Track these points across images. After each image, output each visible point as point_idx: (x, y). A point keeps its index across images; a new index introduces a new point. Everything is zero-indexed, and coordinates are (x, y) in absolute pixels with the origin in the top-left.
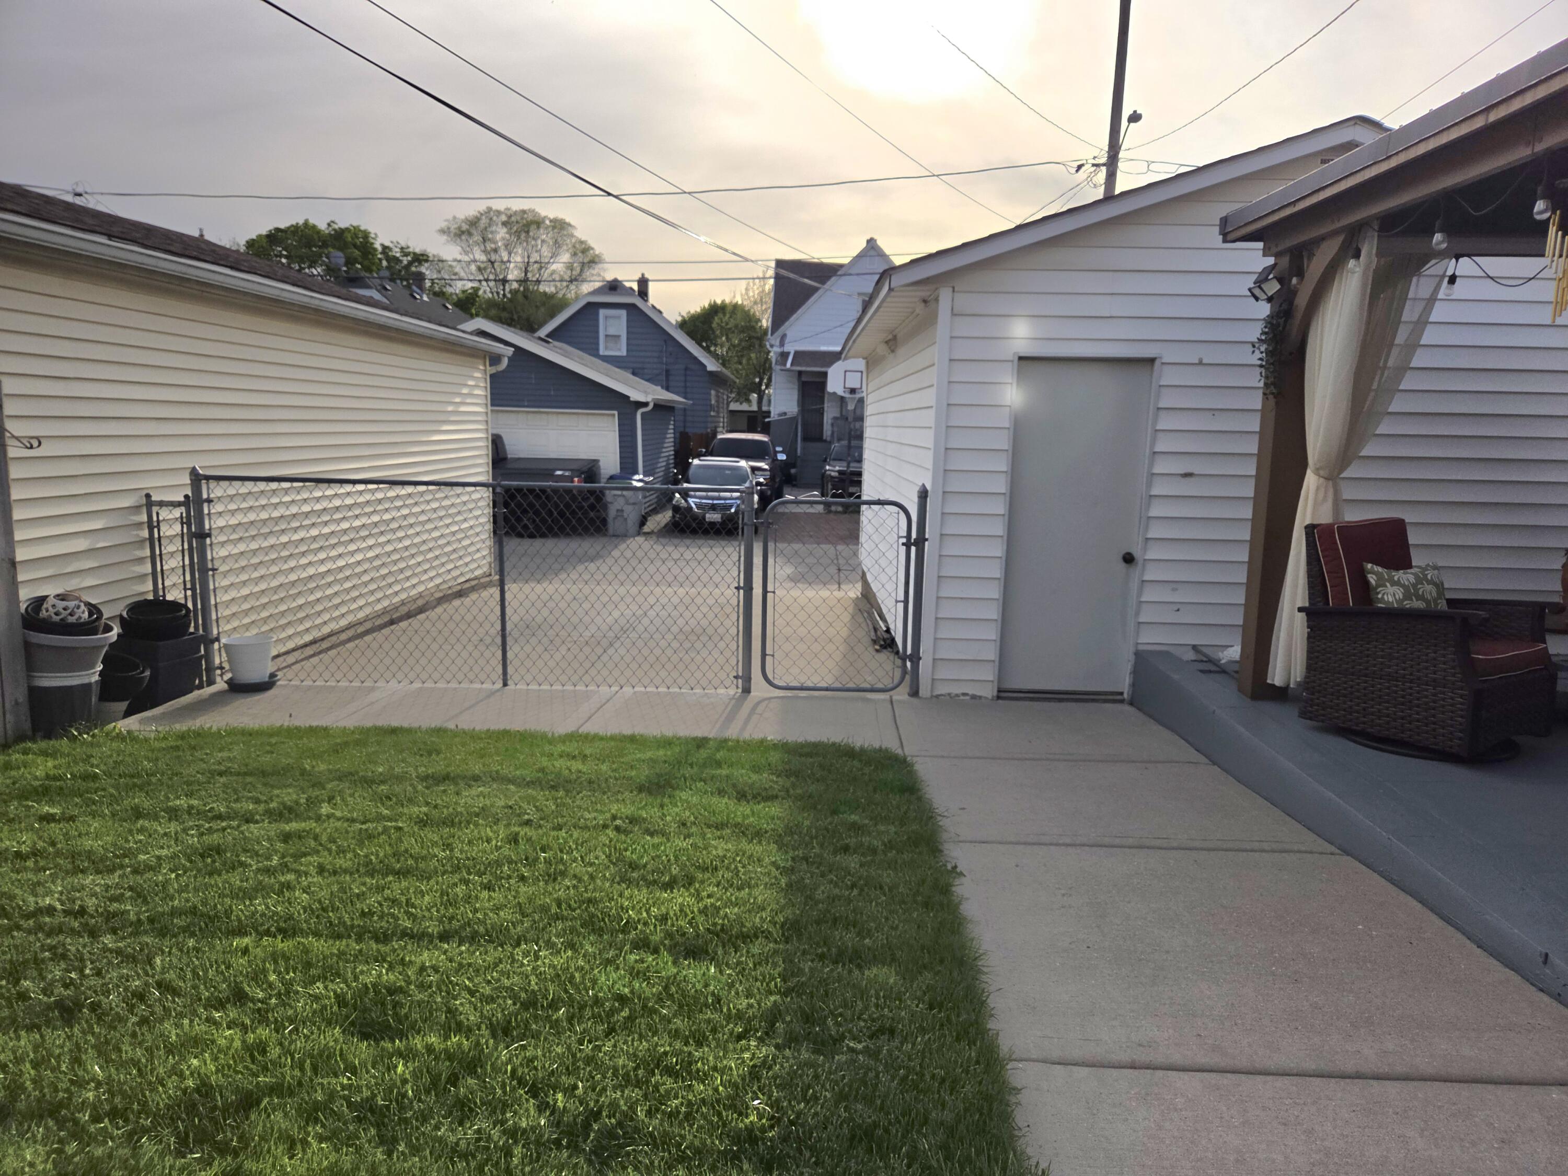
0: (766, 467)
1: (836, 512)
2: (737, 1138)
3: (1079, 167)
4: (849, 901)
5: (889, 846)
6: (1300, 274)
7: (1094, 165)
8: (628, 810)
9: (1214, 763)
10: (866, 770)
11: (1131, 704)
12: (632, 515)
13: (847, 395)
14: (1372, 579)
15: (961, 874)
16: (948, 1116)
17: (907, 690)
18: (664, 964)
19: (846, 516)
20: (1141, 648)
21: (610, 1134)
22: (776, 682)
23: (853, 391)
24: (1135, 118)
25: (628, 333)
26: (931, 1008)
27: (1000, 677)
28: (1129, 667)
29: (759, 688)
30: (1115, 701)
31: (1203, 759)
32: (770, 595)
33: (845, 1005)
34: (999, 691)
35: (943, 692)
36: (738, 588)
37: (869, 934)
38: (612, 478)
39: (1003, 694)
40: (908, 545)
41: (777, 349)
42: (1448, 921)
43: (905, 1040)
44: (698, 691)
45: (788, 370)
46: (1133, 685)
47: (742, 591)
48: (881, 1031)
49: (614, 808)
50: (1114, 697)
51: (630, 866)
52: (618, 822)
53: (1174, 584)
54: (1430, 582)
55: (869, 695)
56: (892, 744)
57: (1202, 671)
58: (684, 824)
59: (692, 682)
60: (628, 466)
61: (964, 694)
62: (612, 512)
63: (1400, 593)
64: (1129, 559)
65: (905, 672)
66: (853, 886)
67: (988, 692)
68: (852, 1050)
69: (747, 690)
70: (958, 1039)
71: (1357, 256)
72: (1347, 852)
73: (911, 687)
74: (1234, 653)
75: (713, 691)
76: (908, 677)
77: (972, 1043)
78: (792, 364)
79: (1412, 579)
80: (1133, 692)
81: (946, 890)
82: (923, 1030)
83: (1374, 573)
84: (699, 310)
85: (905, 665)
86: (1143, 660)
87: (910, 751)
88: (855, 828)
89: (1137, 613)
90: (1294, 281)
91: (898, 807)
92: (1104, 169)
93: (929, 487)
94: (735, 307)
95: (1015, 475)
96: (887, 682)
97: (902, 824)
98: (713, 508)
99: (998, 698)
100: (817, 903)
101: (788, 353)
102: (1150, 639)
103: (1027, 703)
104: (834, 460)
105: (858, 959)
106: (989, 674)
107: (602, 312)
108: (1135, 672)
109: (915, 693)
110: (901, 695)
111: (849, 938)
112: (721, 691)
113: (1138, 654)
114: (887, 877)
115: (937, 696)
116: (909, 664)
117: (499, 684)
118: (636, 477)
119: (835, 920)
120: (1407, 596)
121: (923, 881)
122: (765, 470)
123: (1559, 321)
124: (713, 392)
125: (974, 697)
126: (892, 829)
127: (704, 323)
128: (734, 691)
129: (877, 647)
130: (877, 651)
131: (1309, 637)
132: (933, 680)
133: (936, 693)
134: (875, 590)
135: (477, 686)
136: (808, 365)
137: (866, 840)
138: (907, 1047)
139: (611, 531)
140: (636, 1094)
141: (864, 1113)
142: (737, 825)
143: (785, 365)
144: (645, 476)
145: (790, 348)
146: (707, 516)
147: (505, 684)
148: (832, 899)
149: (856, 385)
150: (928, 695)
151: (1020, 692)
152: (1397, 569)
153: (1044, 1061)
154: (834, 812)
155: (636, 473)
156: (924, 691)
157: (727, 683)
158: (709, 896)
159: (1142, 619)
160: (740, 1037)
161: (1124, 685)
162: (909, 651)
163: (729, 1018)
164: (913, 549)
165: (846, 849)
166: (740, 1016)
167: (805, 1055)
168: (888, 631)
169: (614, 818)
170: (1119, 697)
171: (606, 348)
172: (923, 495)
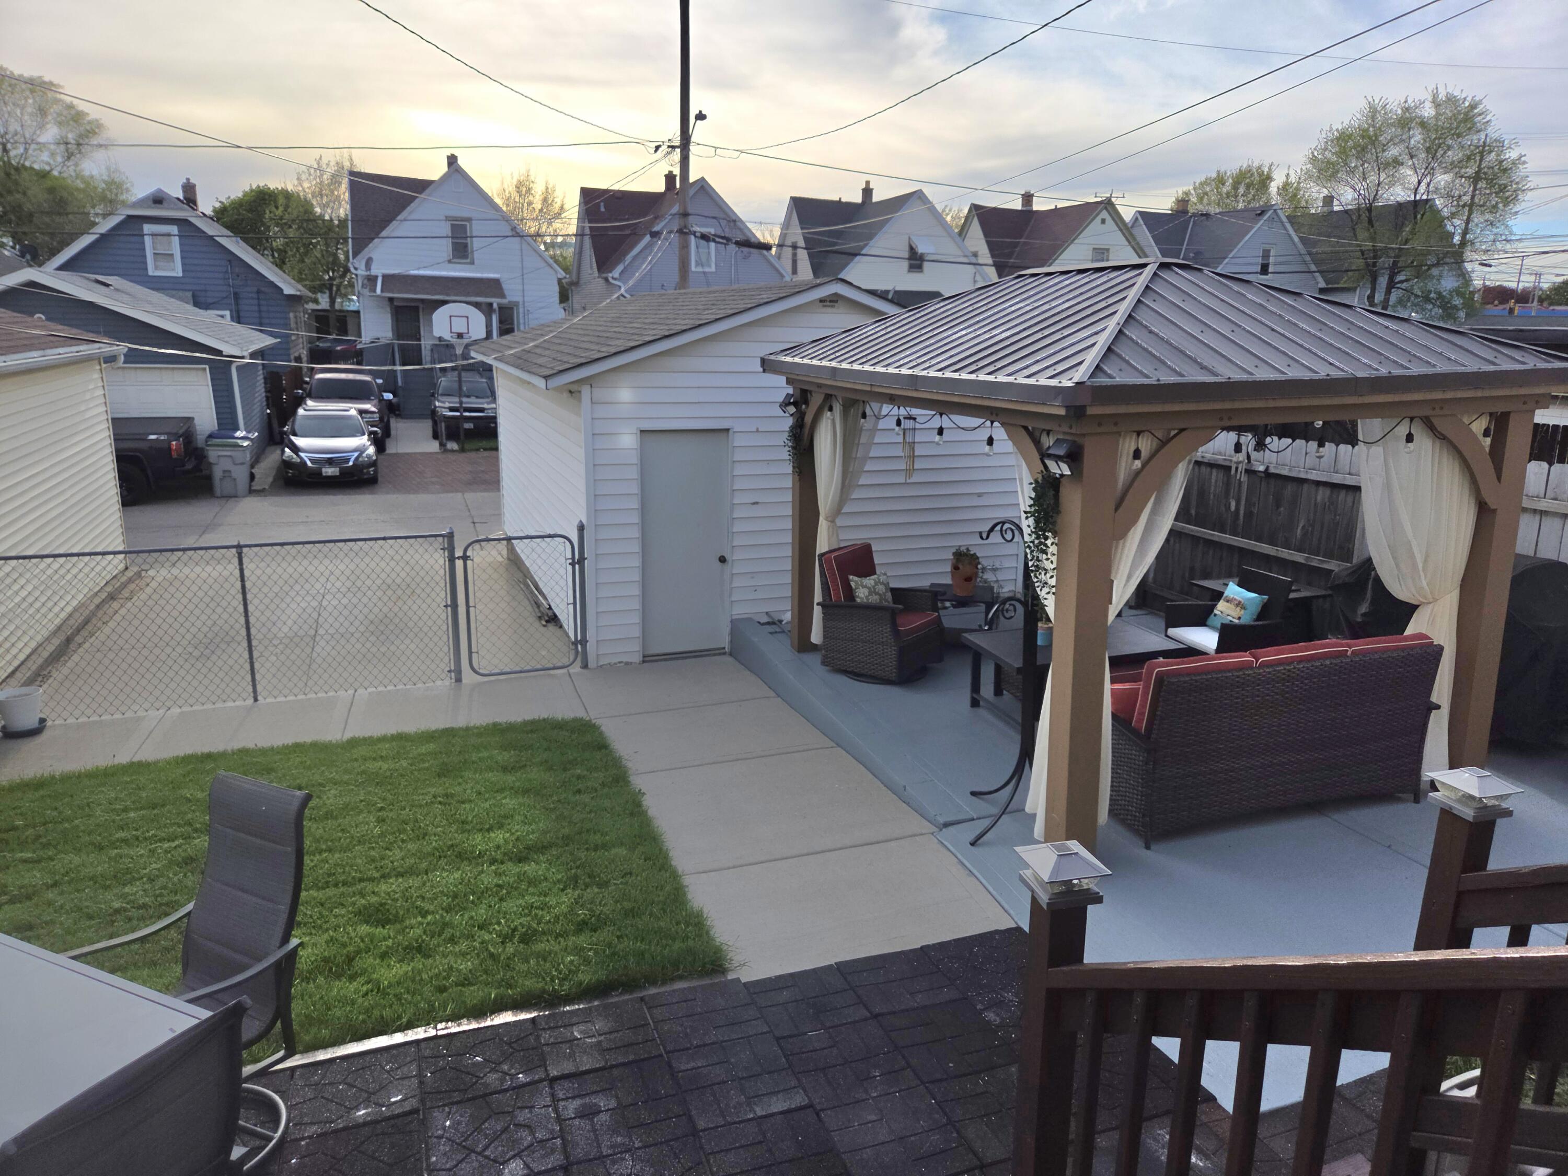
0: (374, 409)
1: (453, 451)
2: (579, 924)
3: (657, 148)
4: (591, 820)
5: (603, 785)
6: (806, 402)
7: (669, 147)
8: (440, 790)
9: (779, 696)
10: (574, 737)
11: (731, 654)
12: (241, 474)
13: (454, 341)
14: (853, 584)
15: (644, 794)
16: (661, 898)
17: (580, 664)
18: (513, 869)
19: (463, 455)
20: (734, 617)
21: (525, 934)
22: (481, 671)
23: (460, 336)
24: (701, 117)
25: (182, 251)
26: (645, 860)
27: (644, 646)
28: (728, 630)
29: (468, 677)
30: (720, 654)
31: (772, 694)
32: (472, 609)
33: (606, 867)
34: (644, 657)
35: (605, 663)
36: (446, 606)
37: (607, 834)
38: (211, 436)
39: (647, 659)
40: (573, 564)
41: (362, 272)
42: (875, 775)
43: (637, 876)
44: (420, 685)
45: (378, 296)
46: (731, 642)
47: (449, 609)
48: (626, 874)
49: (433, 790)
50: (720, 652)
51: (463, 823)
52: (439, 799)
53: (753, 574)
54: (882, 584)
55: (552, 672)
56: (581, 714)
57: (771, 633)
58: (480, 793)
59: (415, 679)
60: (227, 421)
61: (620, 662)
62: (217, 473)
63: (866, 591)
64: (723, 560)
65: (577, 652)
66: (591, 812)
67: (637, 658)
68: (615, 884)
69: (459, 680)
70: (660, 870)
71: (831, 409)
72: (838, 745)
73: (582, 662)
74: (787, 617)
75: (432, 684)
76: (579, 659)
77: (666, 871)
78: (382, 291)
79: (872, 582)
80: (731, 648)
81: (639, 805)
82: (643, 870)
83: (854, 580)
84: (240, 195)
85: (577, 648)
86: (736, 626)
87: (594, 715)
88: (579, 777)
89: (730, 595)
90: (804, 406)
91: (601, 760)
92: (678, 150)
93: (584, 522)
94: (287, 195)
95: (644, 510)
96: (566, 661)
97: (607, 770)
98: (330, 462)
99: (644, 662)
100: (576, 824)
101: (376, 277)
102: (739, 611)
103: (663, 663)
104: (442, 395)
105: (605, 846)
106: (636, 647)
107: (147, 228)
108: (732, 633)
109: (585, 666)
110: (576, 669)
111: (597, 839)
112: (439, 683)
113: (732, 621)
114: (607, 803)
115: (601, 666)
116: (579, 646)
117: (251, 701)
118: (239, 434)
119: (588, 831)
120: (870, 593)
121: (627, 802)
122: (373, 412)
123: (908, 481)
124: (291, 315)
125: (627, 663)
126: (602, 775)
127: (250, 210)
128: (447, 682)
129: (544, 623)
130: (544, 626)
131: (823, 619)
132: (598, 655)
133: (601, 663)
134: (528, 565)
135: (230, 704)
136: (399, 292)
137: (589, 784)
138: (639, 878)
139: (218, 491)
140: (529, 918)
141: (628, 905)
142: (512, 788)
143: (375, 291)
144: (248, 432)
145: (378, 270)
146: (324, 470)
147: (256, 700)
148: (582, 821)
149: (463, 330)
150: (595, 666)
151: (658, 655)
152: (866, 576)
153: (698, 873)
154: (565, 770)
155: (237, 429)
156: (591, 664)
157: (443, 676)
158: (517, 831)
159: (733, 599)
160: (563, 890)
161: (725, 643)
162: (579, 638)
163: (555, 883)
164: (577, 566)
165: (579, 791)
166: (559, 881)
167: (596, 890)
168: (550, 608)
169: (435, 797)
170: (723, 651)
171: (156, 268)
172: (581, 528)
